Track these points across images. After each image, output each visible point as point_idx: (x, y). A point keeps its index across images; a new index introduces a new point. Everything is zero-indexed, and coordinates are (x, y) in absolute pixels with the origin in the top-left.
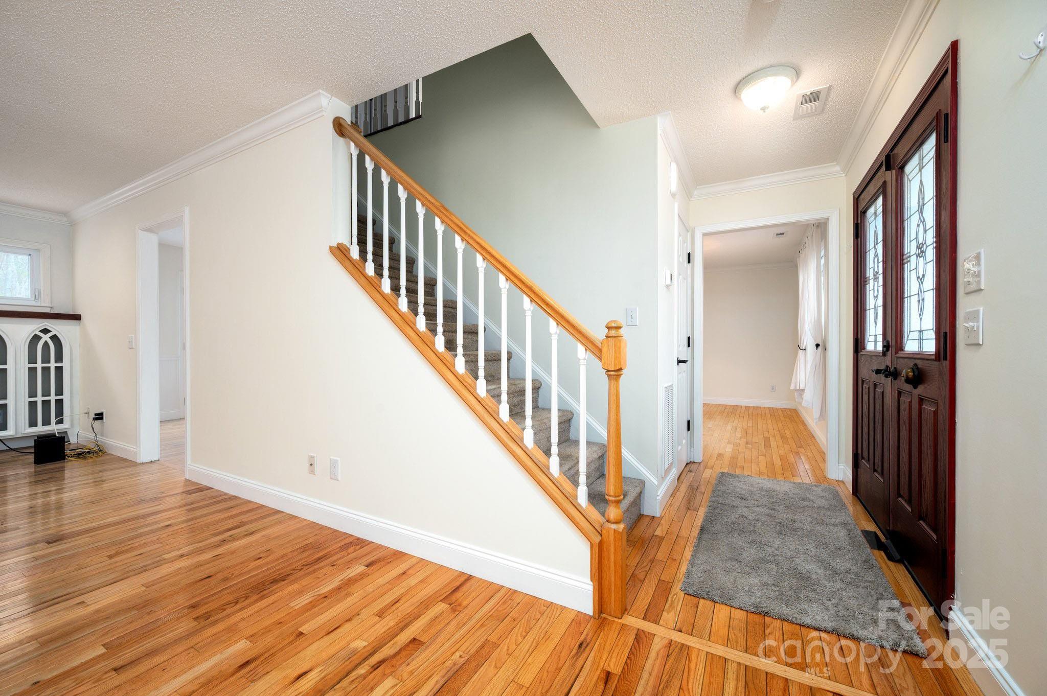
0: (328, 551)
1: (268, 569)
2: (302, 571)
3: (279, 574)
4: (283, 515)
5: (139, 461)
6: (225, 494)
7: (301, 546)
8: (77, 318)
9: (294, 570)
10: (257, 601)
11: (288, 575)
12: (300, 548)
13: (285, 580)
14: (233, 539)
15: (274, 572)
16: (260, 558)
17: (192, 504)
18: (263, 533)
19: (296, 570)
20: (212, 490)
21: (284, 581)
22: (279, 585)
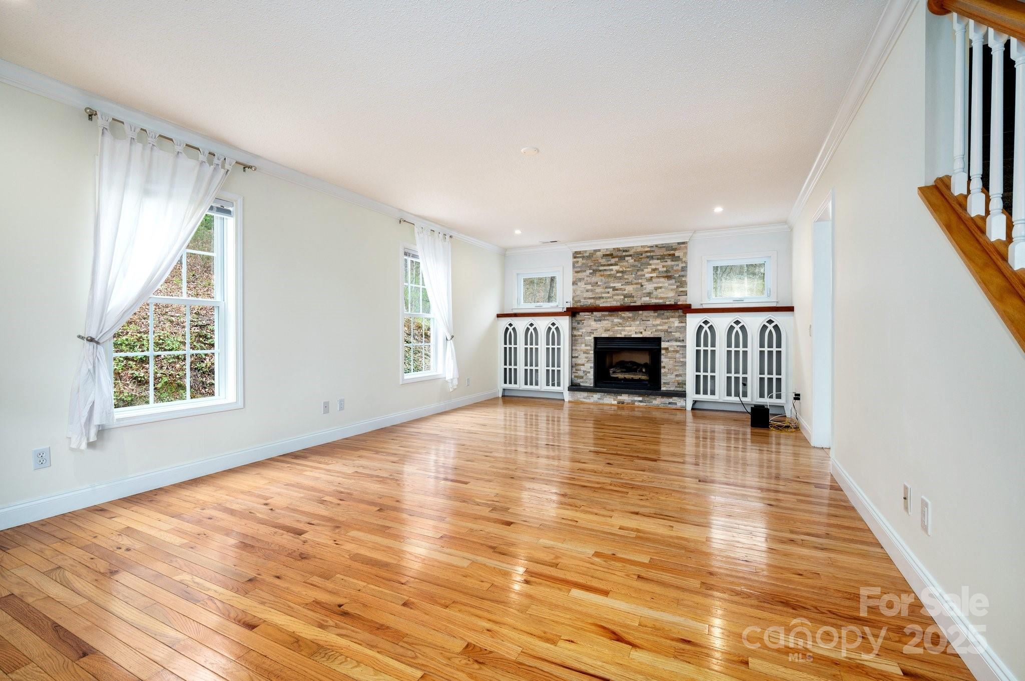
0: (878, 618)
1: (794, 589)
2: (821, 615)
3: (798, 601)
4: (879, 550)
5: (812, 445)
6: (847, 501)
7: (853, 592)
8: (791, 309)
9: (816, 608)
10: (752, 606)
11: (804, 608)
12: (850, 594)
13: (796, 610)
14: (803, 544)
15: (796, 595)
16: (801, 575)
17: (808, 497)
18: (832, 555)
19: (818, 610)
20: (840, 492)
21: (793, 609)
22: (785, 609)
